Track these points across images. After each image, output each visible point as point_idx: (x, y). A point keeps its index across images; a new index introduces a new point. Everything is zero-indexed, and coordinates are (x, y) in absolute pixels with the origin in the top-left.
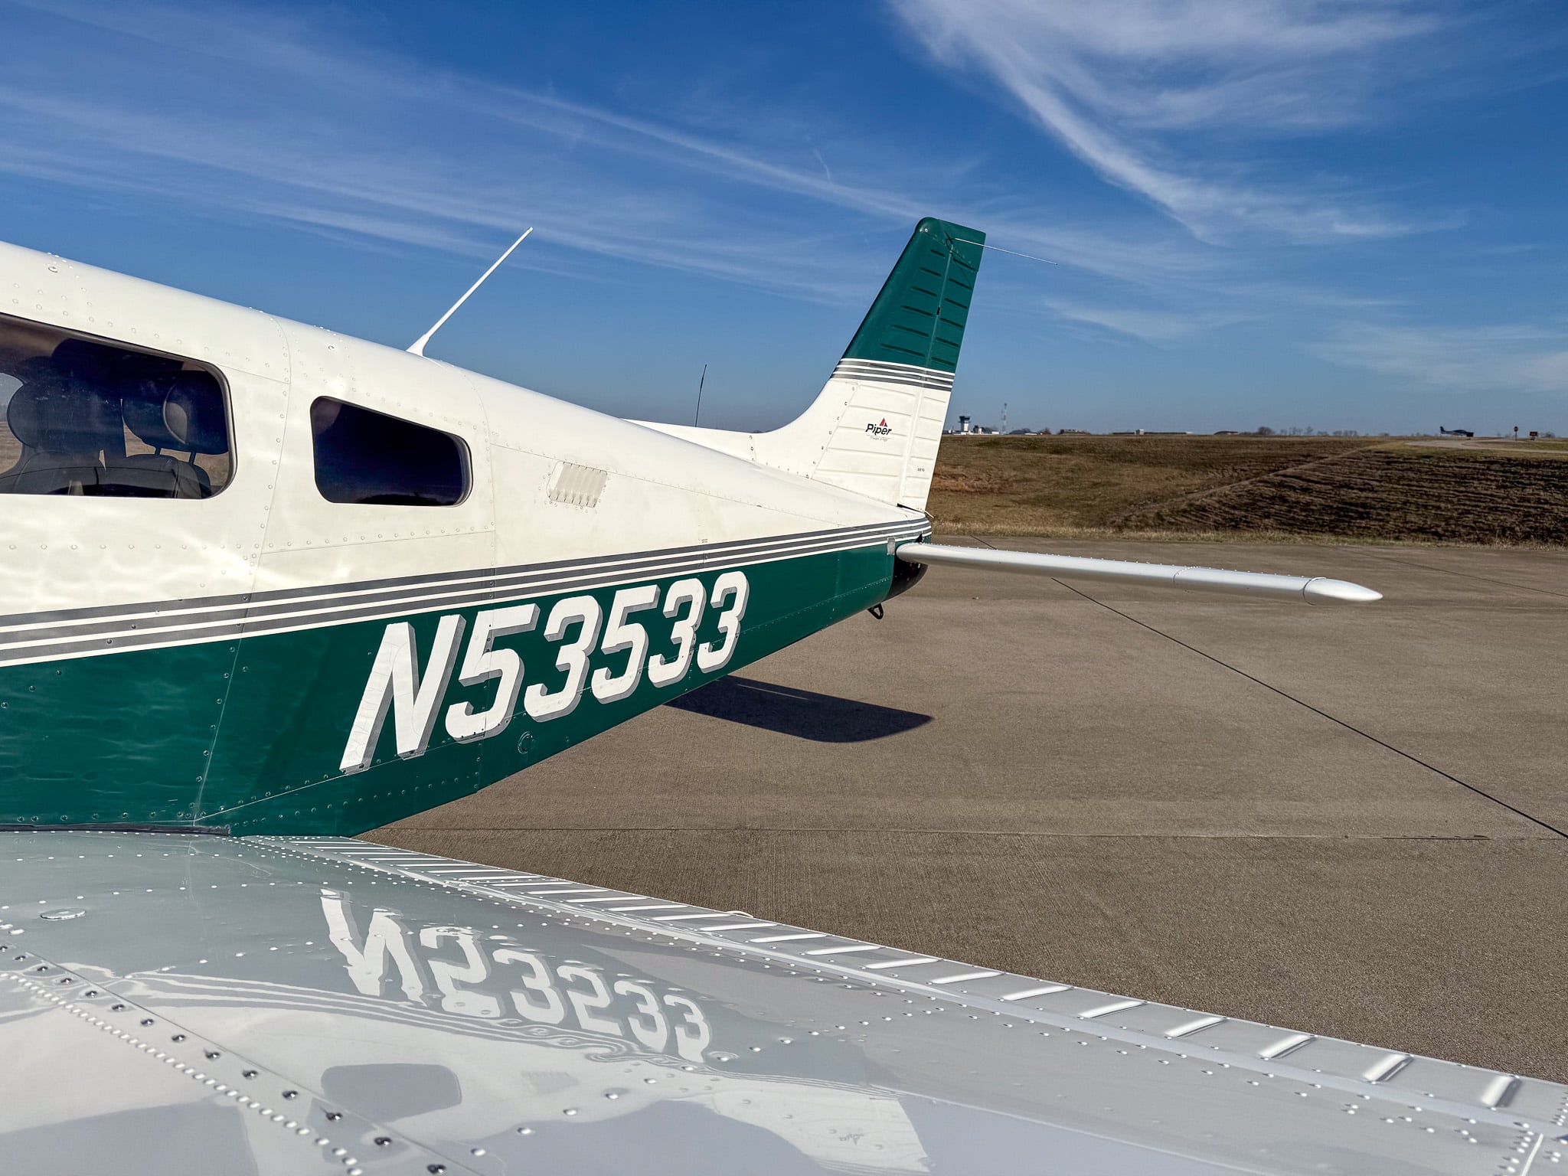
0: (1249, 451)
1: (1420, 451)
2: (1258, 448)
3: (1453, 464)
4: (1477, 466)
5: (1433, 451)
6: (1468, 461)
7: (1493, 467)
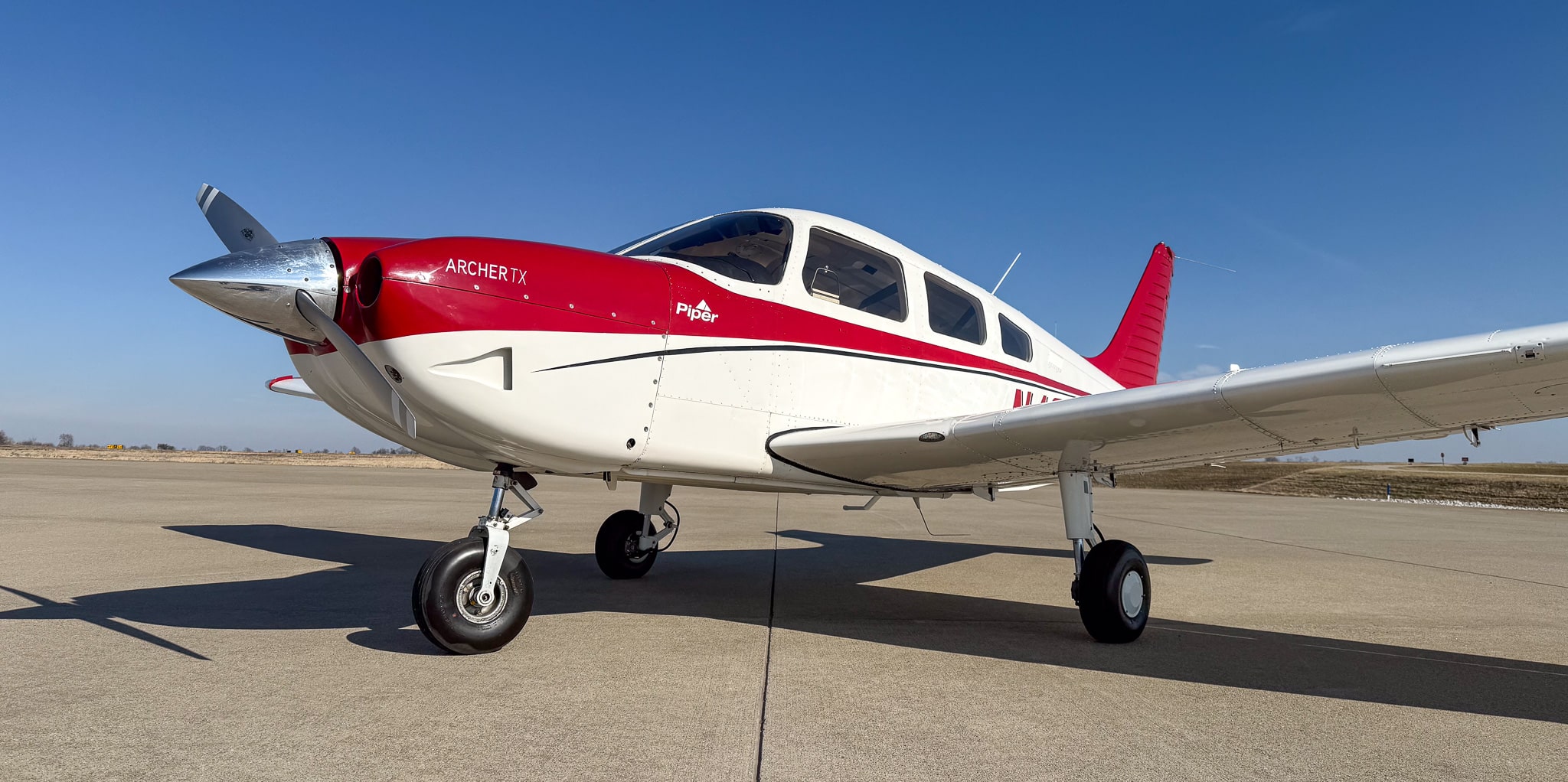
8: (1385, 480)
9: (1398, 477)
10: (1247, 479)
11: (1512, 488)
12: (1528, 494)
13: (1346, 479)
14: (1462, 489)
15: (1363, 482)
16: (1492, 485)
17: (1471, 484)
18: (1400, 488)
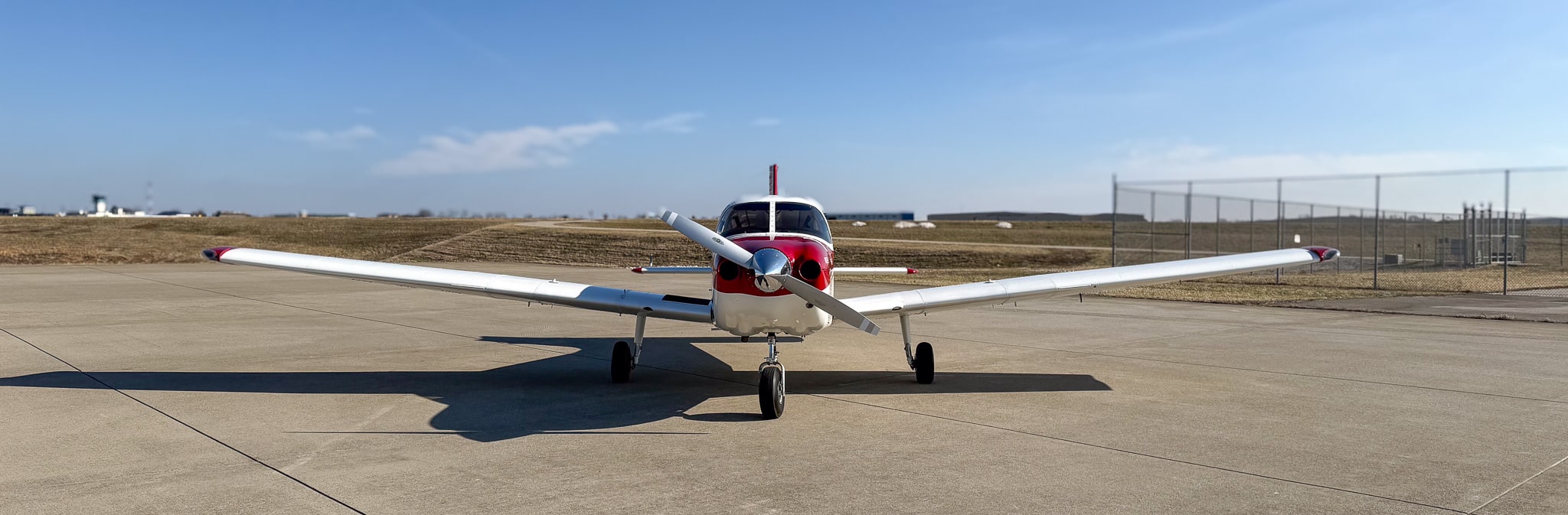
0: (399, 231)
1: (519, 229)
2: (407, 229)
3: (537, 238)
4: (552, 239)
5: (527, 229)
6: (547, 236)
7: (560, 240)
8: (560, 237)
9: (570, 234)
10: (429, 235)
11: (655, 242)
12: (667, 247)
13: (527, 236)
14: (620, 244)
15: (542, 238)
16: (642, 240)
17: (626, 240)
18: (572, 243)
